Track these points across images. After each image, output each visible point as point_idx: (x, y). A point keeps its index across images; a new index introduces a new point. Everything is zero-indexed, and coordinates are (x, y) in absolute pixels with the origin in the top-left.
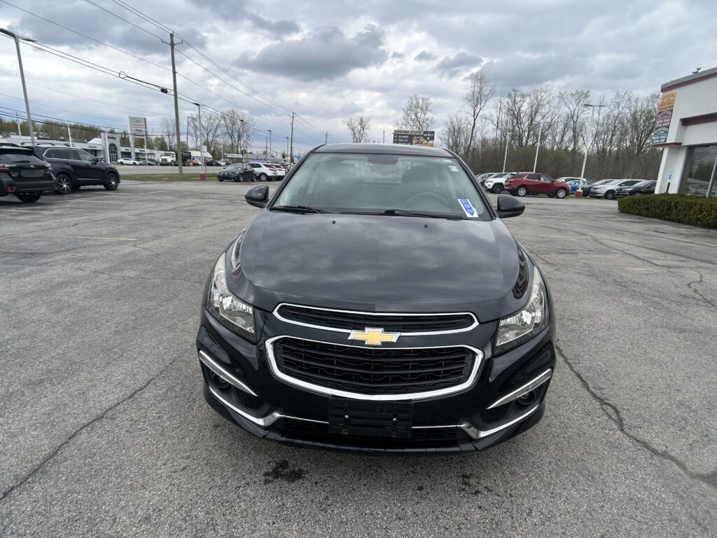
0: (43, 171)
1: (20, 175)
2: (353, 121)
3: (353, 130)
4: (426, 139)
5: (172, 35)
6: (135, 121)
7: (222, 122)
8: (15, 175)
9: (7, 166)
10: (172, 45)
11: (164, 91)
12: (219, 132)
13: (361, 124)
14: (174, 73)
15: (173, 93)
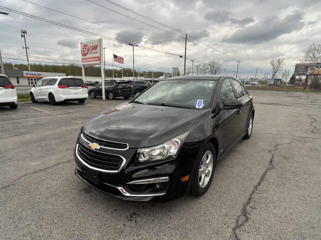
0: (130, 89)
1: (123, 90)
2: (274, 61)
3: (273, 65)
4: (318, 68)
5: (186, 35)
6: (174, 69)
7: (209, 67)
8: (122, 90)
9: (120, 87)
10: (186, 38)
11: (181, 57)
12: (207, 71)
13: (278, 62)
14: (186, 49)
15: (184, 57)
